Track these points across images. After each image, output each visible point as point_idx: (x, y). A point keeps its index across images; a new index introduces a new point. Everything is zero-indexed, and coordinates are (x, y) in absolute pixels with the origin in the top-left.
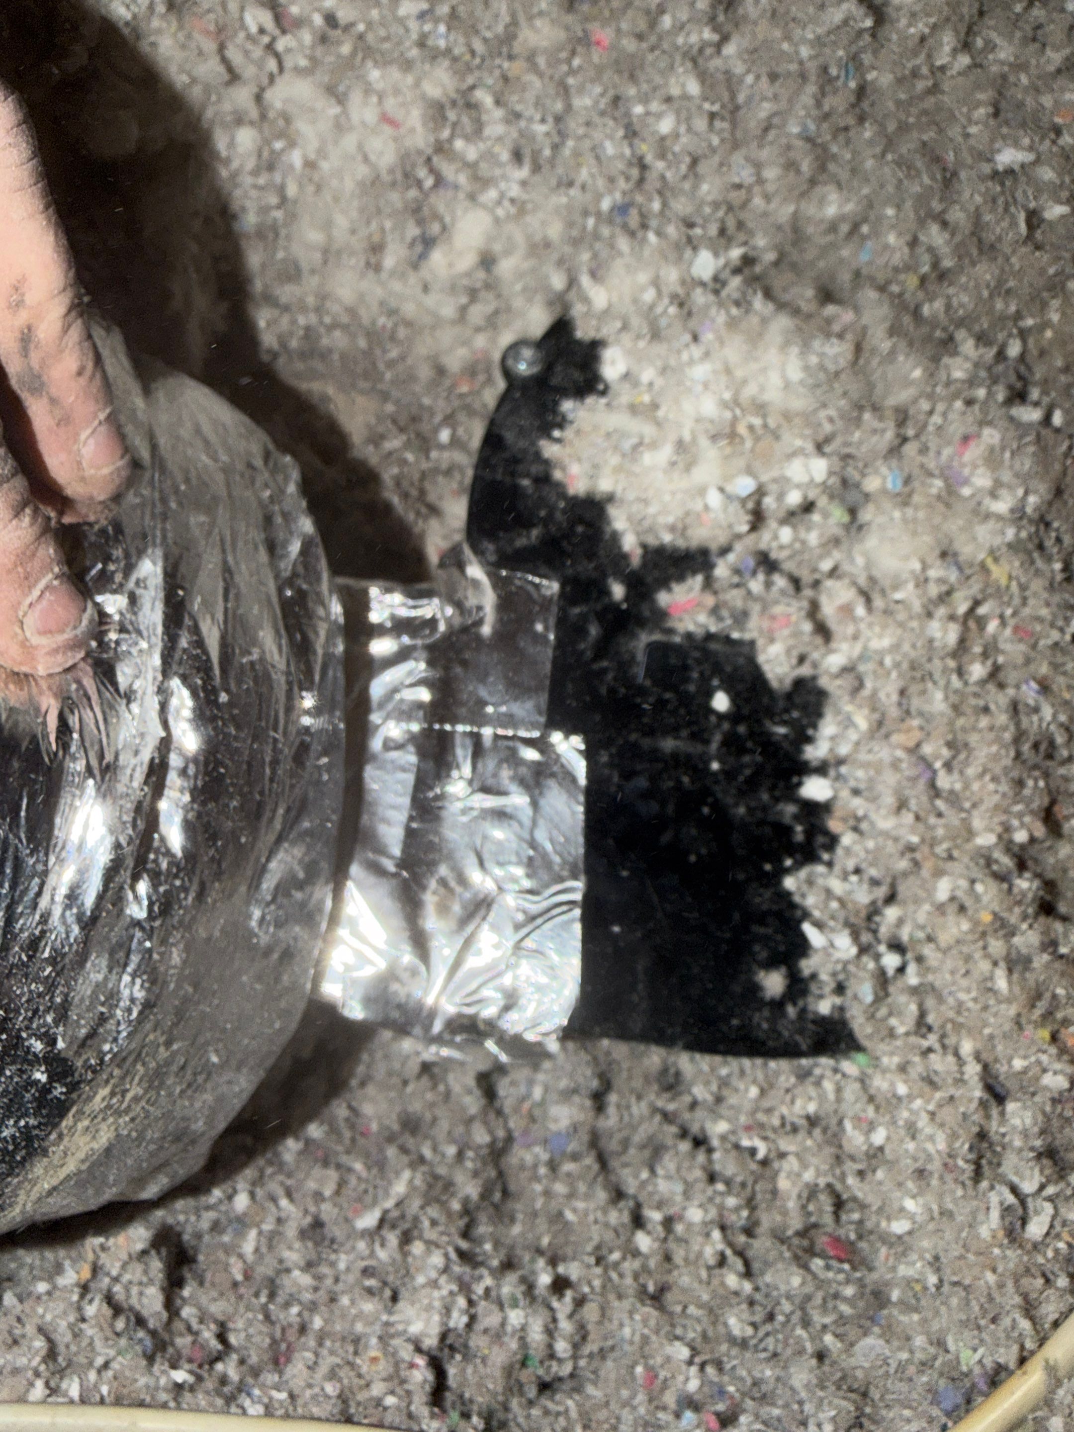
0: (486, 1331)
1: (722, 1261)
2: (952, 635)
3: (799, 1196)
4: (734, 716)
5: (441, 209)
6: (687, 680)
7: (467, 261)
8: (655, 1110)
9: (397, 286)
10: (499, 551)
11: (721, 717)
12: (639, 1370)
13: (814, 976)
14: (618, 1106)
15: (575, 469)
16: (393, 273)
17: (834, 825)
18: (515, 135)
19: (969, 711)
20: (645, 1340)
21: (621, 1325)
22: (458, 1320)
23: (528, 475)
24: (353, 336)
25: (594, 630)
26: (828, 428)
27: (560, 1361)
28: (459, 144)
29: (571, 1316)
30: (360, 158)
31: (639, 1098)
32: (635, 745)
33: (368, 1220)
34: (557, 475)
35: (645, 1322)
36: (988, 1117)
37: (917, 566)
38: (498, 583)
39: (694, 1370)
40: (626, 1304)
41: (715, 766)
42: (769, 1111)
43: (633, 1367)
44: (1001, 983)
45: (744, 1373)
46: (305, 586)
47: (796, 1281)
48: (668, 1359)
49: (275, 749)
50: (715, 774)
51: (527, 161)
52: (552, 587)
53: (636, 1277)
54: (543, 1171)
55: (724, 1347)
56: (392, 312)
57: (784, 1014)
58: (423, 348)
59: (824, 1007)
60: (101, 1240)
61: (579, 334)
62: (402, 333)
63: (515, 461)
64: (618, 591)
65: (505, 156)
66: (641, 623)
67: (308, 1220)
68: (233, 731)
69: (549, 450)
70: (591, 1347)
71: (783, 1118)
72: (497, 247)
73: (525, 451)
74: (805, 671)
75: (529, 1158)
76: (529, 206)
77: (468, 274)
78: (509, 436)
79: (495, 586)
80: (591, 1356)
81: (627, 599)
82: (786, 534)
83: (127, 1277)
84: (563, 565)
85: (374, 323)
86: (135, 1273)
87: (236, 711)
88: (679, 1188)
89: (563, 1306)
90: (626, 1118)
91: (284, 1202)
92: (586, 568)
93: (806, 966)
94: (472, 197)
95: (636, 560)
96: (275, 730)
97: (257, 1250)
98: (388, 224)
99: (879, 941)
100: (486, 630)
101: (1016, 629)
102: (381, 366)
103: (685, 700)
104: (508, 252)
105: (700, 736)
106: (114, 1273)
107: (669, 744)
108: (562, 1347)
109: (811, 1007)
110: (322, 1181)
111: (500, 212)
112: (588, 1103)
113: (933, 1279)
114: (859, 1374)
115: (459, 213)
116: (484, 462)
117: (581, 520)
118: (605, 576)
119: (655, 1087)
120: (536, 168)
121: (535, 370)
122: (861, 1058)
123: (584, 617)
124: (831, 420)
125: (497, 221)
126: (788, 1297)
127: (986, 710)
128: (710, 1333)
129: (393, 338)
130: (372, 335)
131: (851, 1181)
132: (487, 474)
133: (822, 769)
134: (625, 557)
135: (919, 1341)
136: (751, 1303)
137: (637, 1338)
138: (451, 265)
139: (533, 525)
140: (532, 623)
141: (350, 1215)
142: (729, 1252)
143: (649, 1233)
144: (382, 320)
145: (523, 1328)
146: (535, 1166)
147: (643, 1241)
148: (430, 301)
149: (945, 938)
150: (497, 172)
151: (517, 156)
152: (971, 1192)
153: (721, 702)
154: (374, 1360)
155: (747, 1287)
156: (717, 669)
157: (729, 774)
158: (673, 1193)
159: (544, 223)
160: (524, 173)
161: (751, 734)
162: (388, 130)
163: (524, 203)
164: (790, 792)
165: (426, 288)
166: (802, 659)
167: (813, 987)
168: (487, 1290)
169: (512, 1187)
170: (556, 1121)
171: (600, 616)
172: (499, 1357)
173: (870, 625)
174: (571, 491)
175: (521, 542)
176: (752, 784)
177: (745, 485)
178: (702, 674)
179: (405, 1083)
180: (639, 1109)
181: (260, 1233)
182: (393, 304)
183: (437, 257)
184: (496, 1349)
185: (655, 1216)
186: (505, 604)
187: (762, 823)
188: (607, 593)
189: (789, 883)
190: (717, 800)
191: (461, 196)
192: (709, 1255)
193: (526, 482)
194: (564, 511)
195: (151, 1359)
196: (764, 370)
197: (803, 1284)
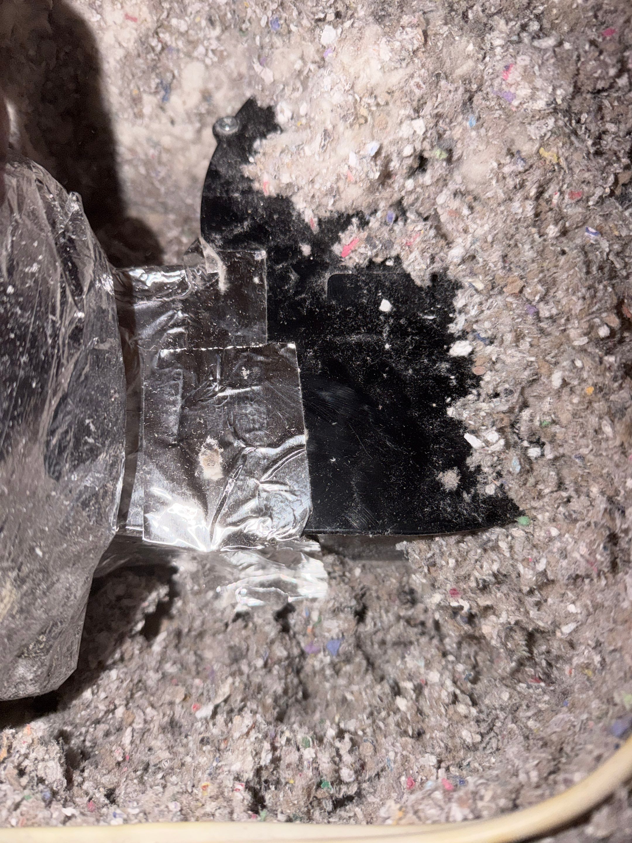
0: (288, 766)
1: (455, 699)
2: (529, 209)
3: (499, 636)
4: (395, 315)
5: (171, 65)
6: (361, 296)
7: (194, 99)
8: (399, 618)
9: (155, 126)
10: (223, 238)
11: (387, 316)
12: (403, 779)
13: (479, 468)
14: (373, 619)
15: (266, 178)
16: (151, 118)
17: (476, 370)
18: (207, 8)
19: (550, 256)
20: (405, 759)
21: (388, 751)
22: (266, 758)
23: (237, 190)
24: (136, 167)
25: (293, 276)
26: (418, 93)
27: (348, 784)
28: (174, 22)
29: (351, 751)
30: (117, 46)
31: (387, 611)
32: (331, 342)
33: (206, 711)
34: (256, 186)
35: (404, 748)
36: (613, 519)
37: (495, 165)
38: (226, 257)
39: (442, 771)
40: (390, 739)
41: (387, 346)
42: (467, 577)
43: (399, 778)
44: (608, 430)
45: (476, 765)
46: (74, 237)
47: (505, 696)
48: (422, 768)
49: (53, 326)
50: (388, 352)
51: (218, 24)
52: (261, 255)
53: (398, 725)
54: (328, 672)
55: (462, 753)
56: (156, 145)
57: (462, 500)
58: (179, 167)
59: (490, 490)
60: (13, 731)
61: (259, 104)
62: (165, 157)
63: (228, 183)
64: (306, 249)
65: (204, 23)
66: (325, 267)
67: (166, 719)
68: (19, 312)
69: (248, 170)
70: (369, 773)
71: (476, 580)
72: (211, 86)
73: (233, 177)
74: (437, 267)
75: (318, 665)
76: (225, 53)
77: (197, 107)
78: (222, 170)
79: (223, 260)
80: (370, 780)
81: (312, 254)
82: (410, 184)
83: (32, 756)
84: (268, 241)
85: (146, 155)
86: (39, 752)
87: (21, 299)
88: (422, 664)
89: (345, 746)
90: (379, 624)
91: (149, 710)
92: (282, 240)
93: (471, 462)
94: (189, 55)
95: (315, 228)
96: (54, 314)
97: (132, 742)
98: (140, 83)
99: (522, 440)
100: (223, 286)
101: (572, 194)
102: (157, 184)
103: (360, 309)
104: (218, 88)
105: (375, 330)
106: (23, 751)
107: (354, 338)
108: (346, 774)
109: (481, 492)
110: (174, 695)
111: (208, 61)
112: (351, 617)
113: (597, 659)
114: (554, 738)
115: (182, 66)
116: (207, 187)
117: (275, 211)
118: (296, 242)
119: (397, 602)
120: (225, 28)
121: (235, 130)
122: (522, 520)
123: (286, 270)
124: (418, 86)
125: (207, 67)
126: (502, 709)
127: (563, 253)
128: (450, 745)
129: (160, 162)
130: (148, 163)
131: (533, 613)
132: (211, 195)
133: (463, 336)
134: (307, 227)
135: (595, 704)
136: (478, 721)
137: (399, 757)
138: (184, 103)
139: (246, 219)
140: (251, 278)
141: (193, 711)
142: (458, 692)
143: (405, 697)
144: (152, 152)
145: (315, 760)
146: (323, 669)
147: (401, 703)
148: (177, 130)
149: (565, 417)
150: (201, 35)
151: (211, 22)
152: (611, 580)
153: (386, 306)
154: (205, 787)
155: (474, 711)
156: (380, 285)
157: (398, 351)
158: (419, 667)
159: (237, 64)
160: (218, 31)
161: (410, 323)
162: (130, 23)
163: (222, 52)
164: (444, 355)
165: (173, 122)
166: (433, 259)
167: (480, 478)
168: (288, 740)
169: (310, 689)
170: (329, 631)
171: (297, 268)
172: (300, 782)
173: (474, 221)
174: (266, 194)
175: (238, 230)
176: (416, 354)
177: (372, 148)
178: (369, 291)
179: (227, 625)
180: (388, 618)
181: (133, 730)
182: (155, 138)
183: (175, 99)
184: (298, 778)
185: (408, 685)
186: (231, 270)
187: (426, 378)
188: (301, 252)
189: (451, 412)
190: (392, 368)
191: (182, 55)
192: (445, 696)
193: (236, 195)
194: (264, 208)
195: (48, 804)
196: (367, 62)
197: (511, 697)
